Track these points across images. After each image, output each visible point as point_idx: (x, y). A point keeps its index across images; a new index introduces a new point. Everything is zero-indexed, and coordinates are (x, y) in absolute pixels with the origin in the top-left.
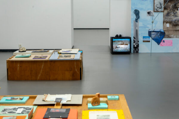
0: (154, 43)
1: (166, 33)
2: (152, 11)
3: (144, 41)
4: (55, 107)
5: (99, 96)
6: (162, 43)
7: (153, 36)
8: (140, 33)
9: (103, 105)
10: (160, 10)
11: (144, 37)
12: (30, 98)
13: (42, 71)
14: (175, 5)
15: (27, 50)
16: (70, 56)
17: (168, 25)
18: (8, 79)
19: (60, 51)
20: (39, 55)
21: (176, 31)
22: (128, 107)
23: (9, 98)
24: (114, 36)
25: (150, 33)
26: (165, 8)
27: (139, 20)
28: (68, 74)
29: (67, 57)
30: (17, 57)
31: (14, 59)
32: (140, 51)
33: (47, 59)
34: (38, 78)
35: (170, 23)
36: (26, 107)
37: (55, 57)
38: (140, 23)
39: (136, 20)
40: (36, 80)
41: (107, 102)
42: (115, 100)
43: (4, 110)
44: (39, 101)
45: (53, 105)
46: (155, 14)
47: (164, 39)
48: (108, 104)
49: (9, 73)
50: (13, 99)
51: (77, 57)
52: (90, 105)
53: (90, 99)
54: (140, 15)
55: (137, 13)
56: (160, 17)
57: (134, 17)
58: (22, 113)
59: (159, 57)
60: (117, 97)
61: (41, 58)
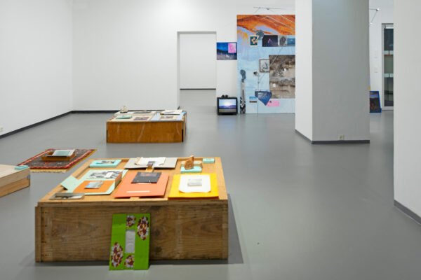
0: (261, 103)
1: (273, 93)
2: (258, 71)
3: (251, 102)
4: (147, 171)
5: (193, 158)
6: (269, 103)
7: (259, 96)
8: (246, 93)
9: (197, 168)
10: (266, 70)
11: (250, 98)
12: (122, 161)
13: (142, 134)
14: (281, 65)
15: (129, 111)
16: (172, 117)
17: (274, 85)
18: (107, 141)
19: (163, 112)
20: (141, 116)
21: (283, 91)
22: (222, 170)
23: (101, 161)
24: (220, 96)
25: (256, 93)
26: (271, 69)
27: (245, 80)
28: (169, 136)
29: (169, 118)
30: (117, 118)
31: (114, 120)
32: (247, 112)
33: (148, 120)
34: (139, 140)
35: (277, 83)
36: (116, 170)
37: (157, 118)
38: (247, 83)
39: (243, 81)
40: (136, 142)
41: (201, 166)
42: (210, 163)
43: (93, 175)
44: (130, 164)
45: (144, 169)
46: (261, 74)
47: (271, 99)
48: (202, 167)
49: (109, 135)
50: (104, 162)
51: (180, 118)
52: (183, 169)
53: (184, 162)
54: (247, 75)
55: (243, 73)
56: (266, 77)
57: (241, 77)
58: (111, 177)
59: (266, 118)
60: (213, 160)
61: (142, 119)
